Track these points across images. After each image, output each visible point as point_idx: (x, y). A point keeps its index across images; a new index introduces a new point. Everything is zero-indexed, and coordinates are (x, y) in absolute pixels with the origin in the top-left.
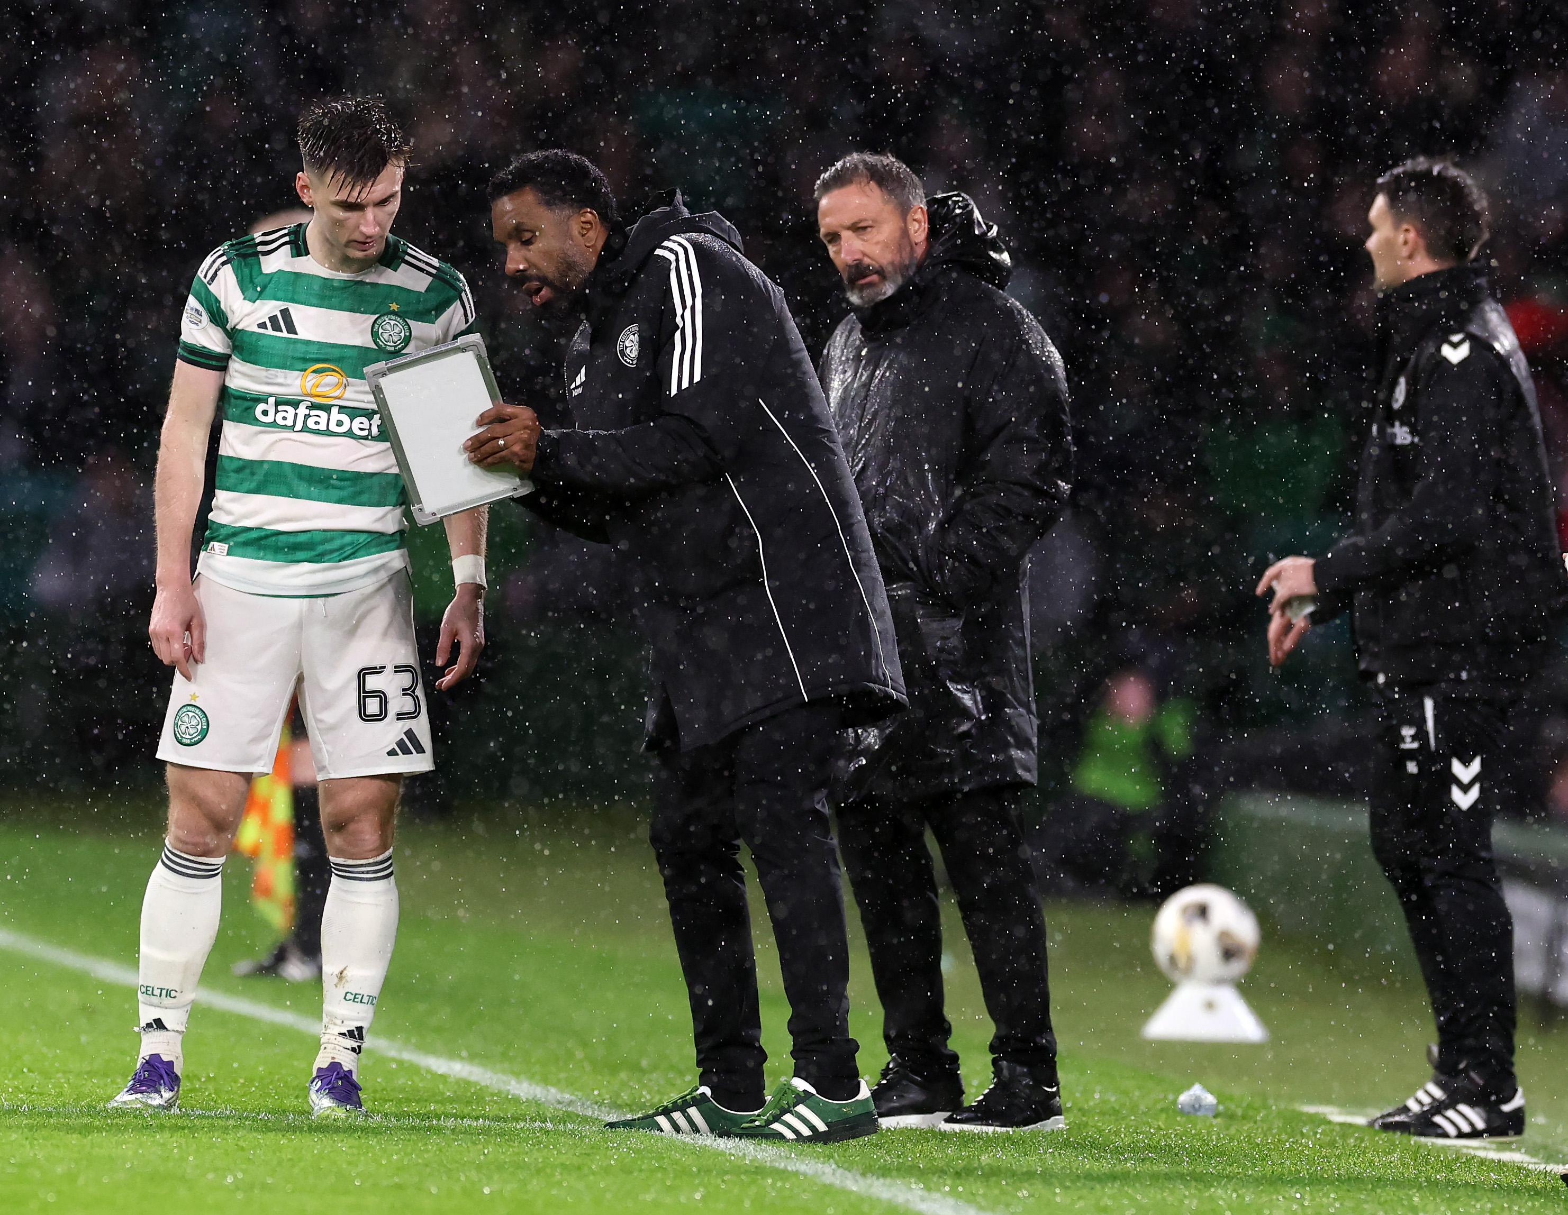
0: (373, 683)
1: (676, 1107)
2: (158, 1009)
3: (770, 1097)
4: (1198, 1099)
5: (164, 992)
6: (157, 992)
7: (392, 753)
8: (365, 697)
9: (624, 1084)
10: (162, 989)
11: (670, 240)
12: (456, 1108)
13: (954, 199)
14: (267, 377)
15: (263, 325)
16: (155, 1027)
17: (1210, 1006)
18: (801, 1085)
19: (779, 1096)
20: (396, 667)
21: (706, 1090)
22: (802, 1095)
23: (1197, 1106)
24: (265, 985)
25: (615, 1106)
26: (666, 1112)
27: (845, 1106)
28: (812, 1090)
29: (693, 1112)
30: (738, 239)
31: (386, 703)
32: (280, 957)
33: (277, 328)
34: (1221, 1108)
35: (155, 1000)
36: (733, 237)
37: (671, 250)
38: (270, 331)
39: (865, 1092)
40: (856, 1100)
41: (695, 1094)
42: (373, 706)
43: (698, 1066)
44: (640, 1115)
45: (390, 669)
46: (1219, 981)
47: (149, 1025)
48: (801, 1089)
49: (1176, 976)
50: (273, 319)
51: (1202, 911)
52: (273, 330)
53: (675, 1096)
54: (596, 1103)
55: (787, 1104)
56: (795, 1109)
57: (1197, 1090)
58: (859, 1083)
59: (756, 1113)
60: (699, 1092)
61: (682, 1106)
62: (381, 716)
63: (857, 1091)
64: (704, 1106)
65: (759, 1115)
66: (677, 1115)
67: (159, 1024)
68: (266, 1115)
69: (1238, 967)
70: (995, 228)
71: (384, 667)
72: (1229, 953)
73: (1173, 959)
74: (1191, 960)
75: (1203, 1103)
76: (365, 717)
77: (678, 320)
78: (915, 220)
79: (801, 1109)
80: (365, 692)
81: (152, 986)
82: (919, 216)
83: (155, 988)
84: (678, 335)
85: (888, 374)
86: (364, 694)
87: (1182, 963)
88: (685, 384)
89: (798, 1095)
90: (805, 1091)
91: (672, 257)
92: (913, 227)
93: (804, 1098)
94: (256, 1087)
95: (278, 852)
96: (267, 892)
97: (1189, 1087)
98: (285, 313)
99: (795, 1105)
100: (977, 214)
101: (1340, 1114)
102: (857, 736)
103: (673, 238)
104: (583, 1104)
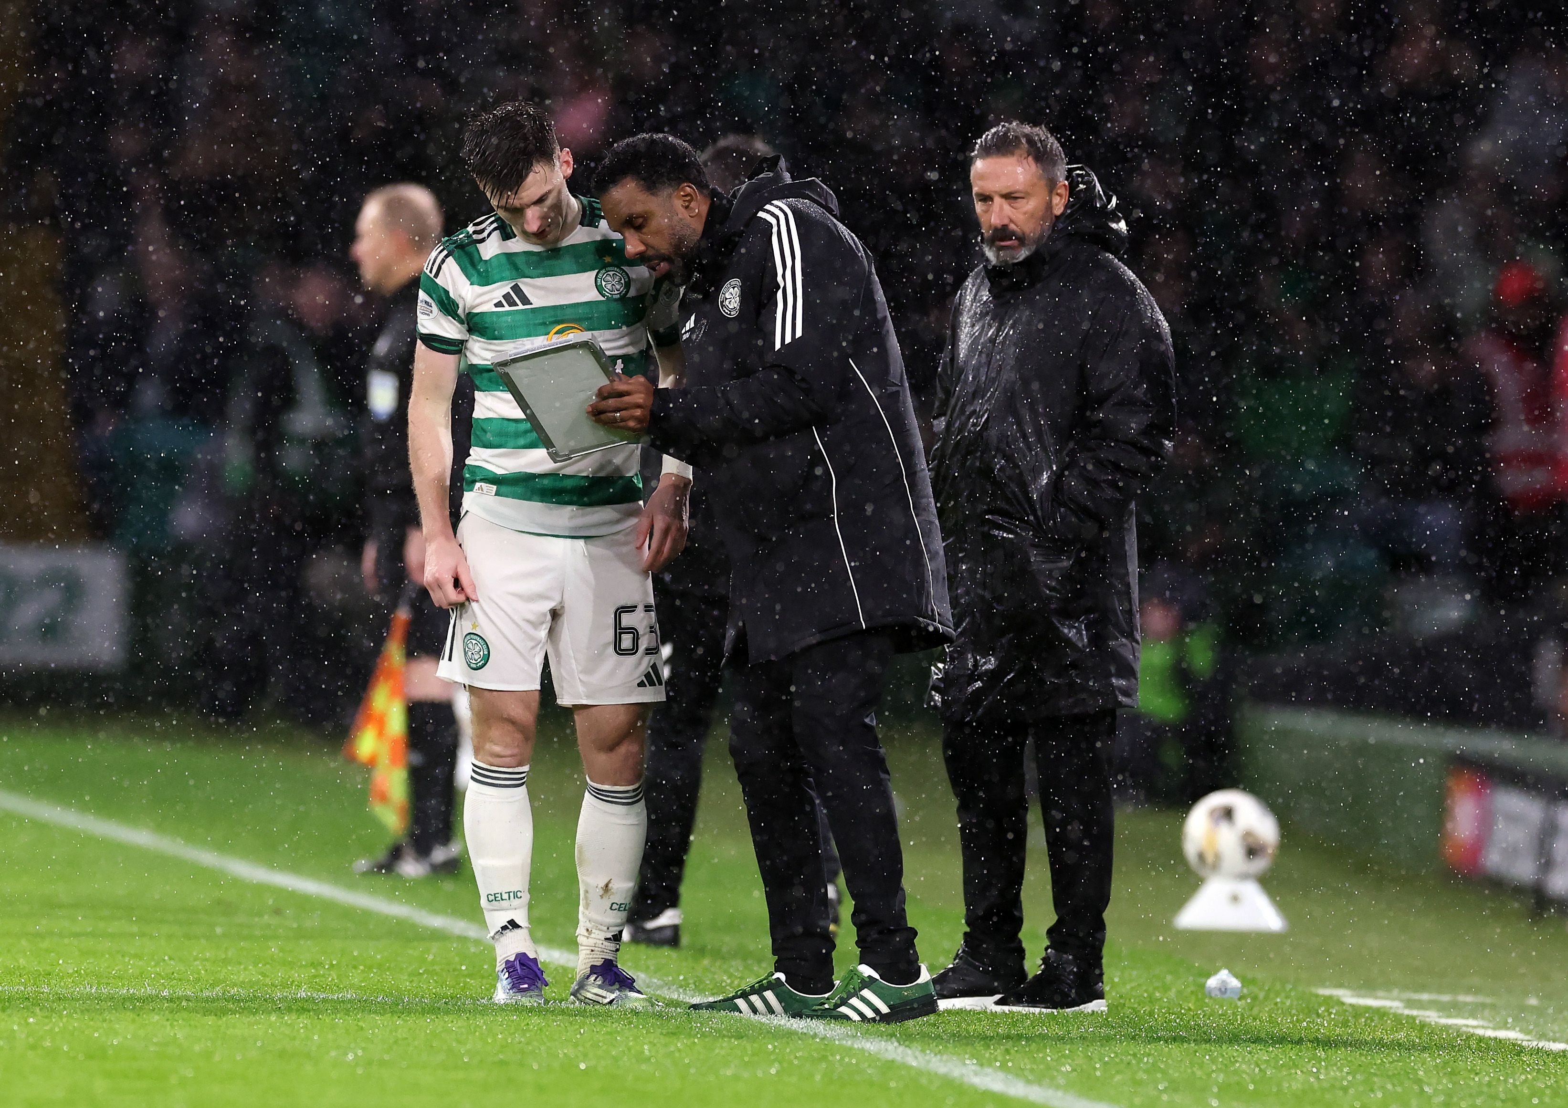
0: (627, 620)
1: (753, 991)
2: (509, 912)
3: (839, 982)
4: (1224, 982)
5: (512, 894)
6: (505, 896)
7: (641, 684)
8: (620, 634)
9: (706, 970)
10: (509, 892)
11: (772, 204)
12: (555, 992)
13: (1078, 172)
14: (515, 348)
15: (499, 304)
16: (511, 928)
17: (1235, 899)
18: (866, 971)
19: (846, 982)
20: (646, 607)
21: (782, 976)
22: (867, 980)
23: (1223, 990)
24: (382, 881)
25: (699, 989)
26: (745, 995)
27: (906, 990)
28: (876, 976)
29: (769, 995)
30: (834, 204)
31: (638, 639)
32: (396, 854)
33: (512, 304)
34: (1245, 991)
35: (504, 904)
36: (830, 201)
37: (773, 214)
38: (507, 308)
39: (925, 976)
40: (917, 984)
41: (770, 979)
42: (627, 641)
43: (774, 954)
44: (721, 998)
45: (641, 608)
46: (1244, 877)
47: (504, 928)
48: (866, 975)
49: (1202, 873)
50: (507, 297)
51: (1228, 813)
52: (510, 306)
53: (752, 980)
54: (681, 987)
55: (854, 988)
56: (861, 993)
57: (1224, 974)
58: (920, 967)
59: (826, 995)
60: (774, 977)
61: (758, 990)
62: (633, 650)
63: (917, 975)
64: (778, 990)
65: (828, 999)
66: (754, 998)
67: (513, 925)
68: (383, 998)
69: (1260, 864)
70: (1114, 200)
71: (636, 607)
72: (1252, 851)
73: (1201, 857)
74: (1218, 857)
75: (1229, 986)
76: (619, 650)
77: (779, 279)
78: (1058, 194)
79: (866, 993)
80: (621, 628)
81: (500, 892)
82: (1061, 191)
83: (503, 894)
84: (780, 294)
85: (1011, 333)
86: (620, 630)
87: (1210, 858)
88: (788, 340)
89: (863, 980)
90: (870, 977)
91: (773, 221)
92: (1056, 200)
93: (868, 983)
94: (374, 973)
95: (394, 761)
96: (383, 798)
97: (1216, 971)
98: (516, 289)
99: (861, 989)
100: (1098, 187)
101: (1352, 996)
102: (976, 660)
103: (775, 202)
104: (669, 989)
